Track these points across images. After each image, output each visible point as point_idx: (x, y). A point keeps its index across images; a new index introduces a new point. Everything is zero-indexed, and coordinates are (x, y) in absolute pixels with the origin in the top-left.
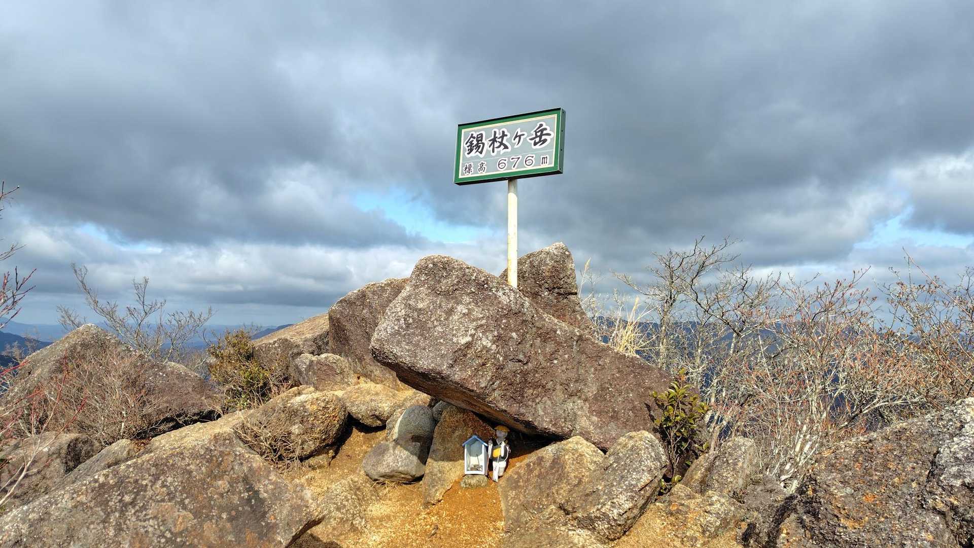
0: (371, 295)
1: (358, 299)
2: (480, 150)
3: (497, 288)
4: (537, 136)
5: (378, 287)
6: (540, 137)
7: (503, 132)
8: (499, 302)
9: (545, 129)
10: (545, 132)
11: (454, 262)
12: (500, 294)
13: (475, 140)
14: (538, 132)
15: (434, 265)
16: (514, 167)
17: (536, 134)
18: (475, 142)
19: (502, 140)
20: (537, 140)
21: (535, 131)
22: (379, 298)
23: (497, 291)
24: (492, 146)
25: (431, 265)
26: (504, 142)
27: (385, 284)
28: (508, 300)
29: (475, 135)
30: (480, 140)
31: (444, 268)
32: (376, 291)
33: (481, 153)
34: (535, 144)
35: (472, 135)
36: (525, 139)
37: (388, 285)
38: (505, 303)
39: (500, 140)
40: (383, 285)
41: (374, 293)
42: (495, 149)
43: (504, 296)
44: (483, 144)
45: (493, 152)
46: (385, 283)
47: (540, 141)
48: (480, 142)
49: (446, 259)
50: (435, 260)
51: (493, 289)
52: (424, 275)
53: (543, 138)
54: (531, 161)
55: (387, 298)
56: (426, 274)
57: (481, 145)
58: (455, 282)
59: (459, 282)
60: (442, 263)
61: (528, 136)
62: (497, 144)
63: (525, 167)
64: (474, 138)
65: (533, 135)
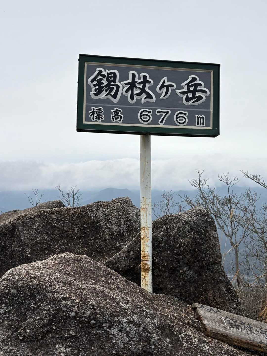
0: (21, 228)
1: (9, 231)
2: (112, 93)
3: (110, 322)
4: (189, 91)
5: (29, 219)
6: (194, 92)
7: (145, 77)
8: (114, 345)
9: (200, 85)
10: (199, 88)
11: (47, 287)
12: (114, 331)
13: (105, 79)
14: (191, 86)
15: (17, 290)
16: (162, 122)
17: (188, 88)
18: (105, 82)
19: (144, 86)
20: (190, 95)
21: (187, 84)
22: (28, 230)
23: (110, 327)
24: (130, 92)
25: (13, 291)
26: (147, 89)
27: (35, 216)
28: (127, 339)
29: (105, 73)
30: (112, 81)
31: (33, 297)
32: (26, 223)
33: (115, 96)
34: (188, 99)
35: (100, 71)
36: (173, 91)
37: (38, 216)
38: (122, 345)
39: (141, 86)
40: (33, 217)
41: (24, 225)
42: (134, 96)
43: (120, 334)
44: (118, 87)
45: (132, 98)
46: (35, 214)
47: (193, 97)
48: (112, 83)
49: (35, 282)
50: (20, 283)
51: (104, 325)
52: (3, 305)
53: (198, 94)
54: (184, 119)
55: (36, 230)
56: (8, 303)
57: (115, 88)
58: (45, 321)
59: (51, 321)
60: (29, 288)
61: (177, 89)
62: (136, 91)
63: (177, 125)
64: (104, 76)
65: (183, 88)
